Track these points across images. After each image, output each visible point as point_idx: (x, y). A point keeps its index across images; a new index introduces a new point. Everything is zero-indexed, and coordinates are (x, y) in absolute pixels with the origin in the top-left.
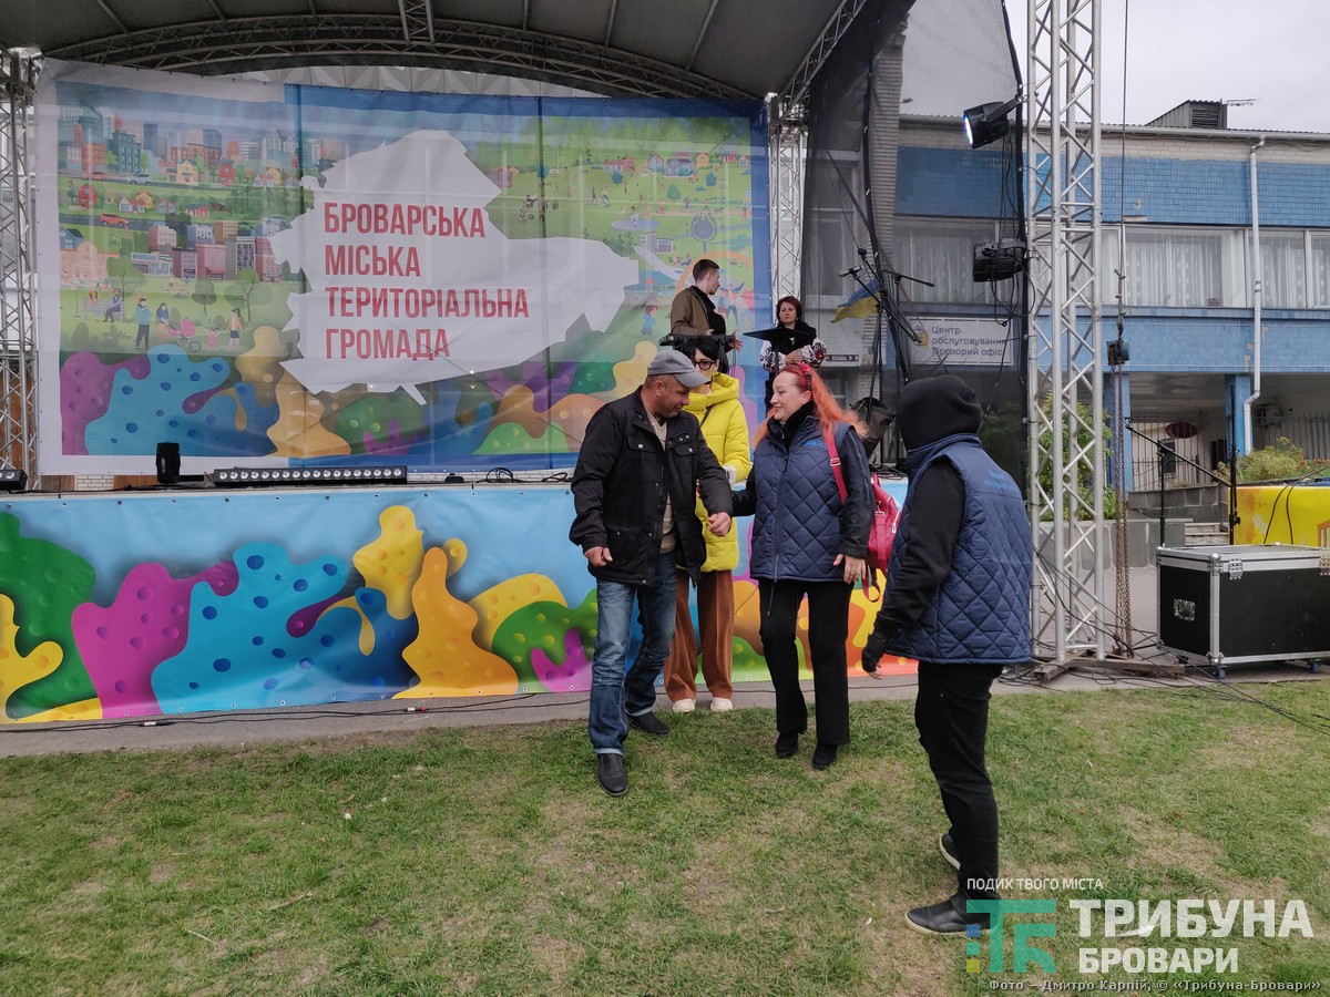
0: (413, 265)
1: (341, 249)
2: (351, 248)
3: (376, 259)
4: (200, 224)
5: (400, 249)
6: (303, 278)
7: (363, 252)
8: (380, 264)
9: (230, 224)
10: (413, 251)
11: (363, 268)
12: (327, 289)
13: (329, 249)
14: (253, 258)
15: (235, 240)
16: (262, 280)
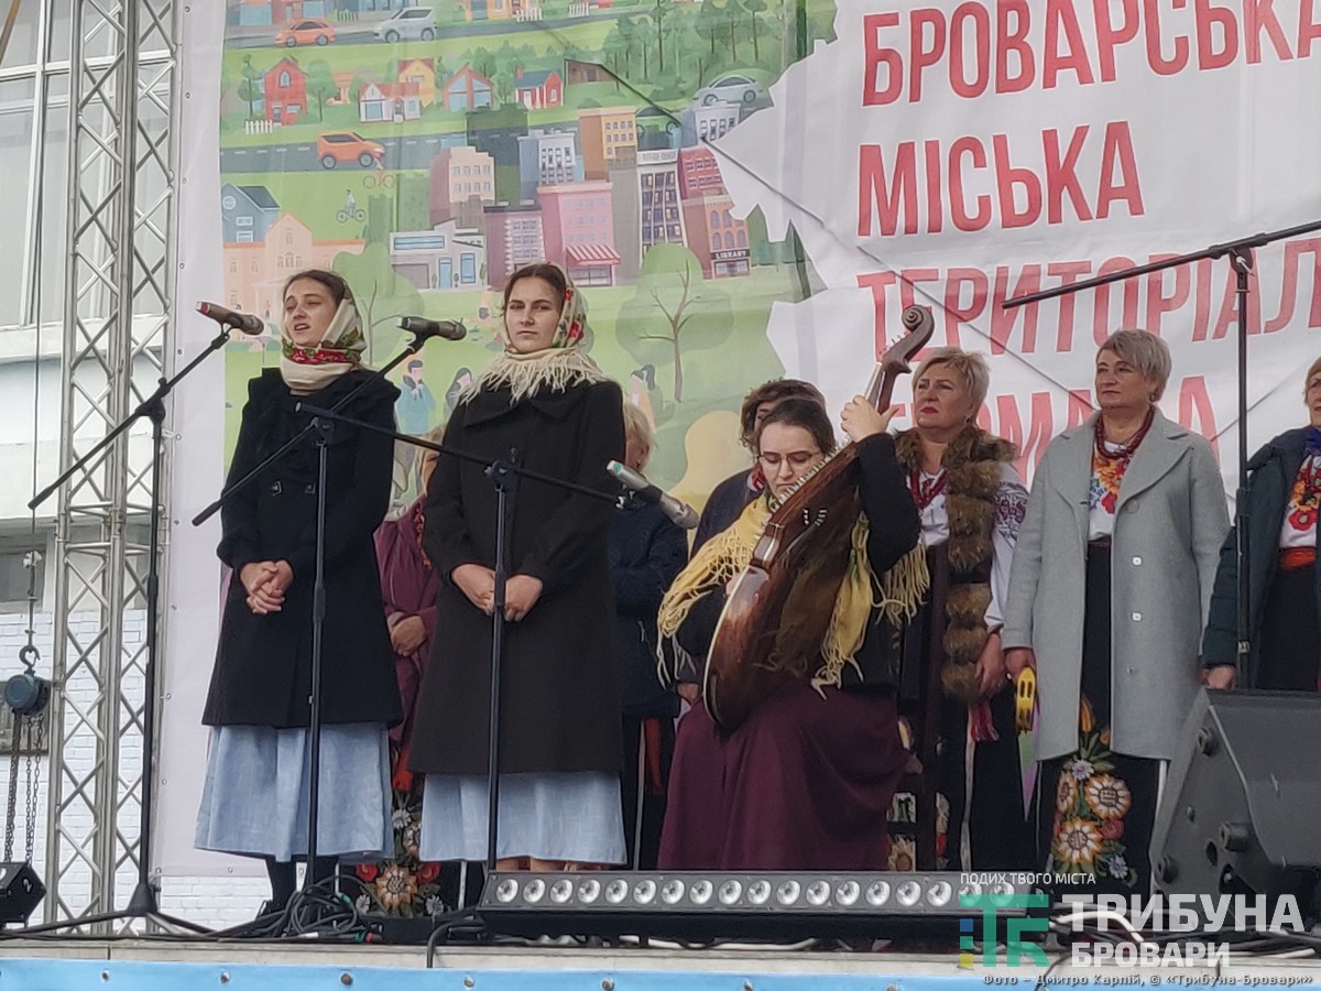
0: (1118, 180)
1: (906, 152)
2: (932, 148)
3: (1006, 176)
4: (546, 129)
5: (1081, 133)
6: (797, 254)
7: (967, 157)
8: (1020, 192)
9: (620, 115)
10: (1117, 134)
11: (972, 211)
12: (864, 281)
13: (870, 156)
14: (675, 215)
15: (633, 164)
16: (707, 276)
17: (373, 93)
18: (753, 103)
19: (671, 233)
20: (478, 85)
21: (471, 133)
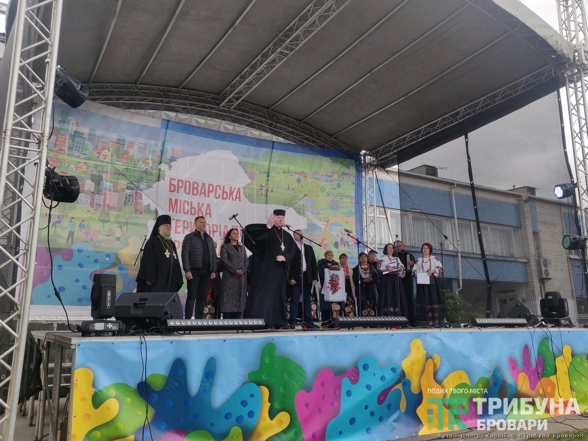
0: (208, 212)
1: (176, 200)
2: (181, 200)
4: (107, 181)
5: (203, 204)
6: (156, 213)
7: (186, 203)
8: (193, 210)
10: (208, 205)
11: (186, 211)
13: (170, 200)
14: (133, 202)
15: (124, 191)
16: (136, 213)
17: (72, 166)
18: (149, 187)
19: (131, 204)
20: (94, 170)
21: (91, 178)
